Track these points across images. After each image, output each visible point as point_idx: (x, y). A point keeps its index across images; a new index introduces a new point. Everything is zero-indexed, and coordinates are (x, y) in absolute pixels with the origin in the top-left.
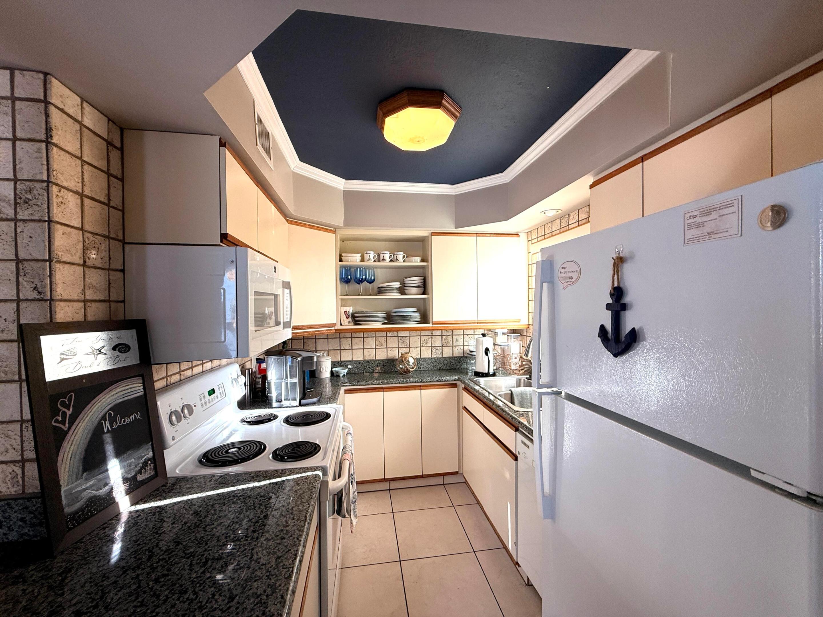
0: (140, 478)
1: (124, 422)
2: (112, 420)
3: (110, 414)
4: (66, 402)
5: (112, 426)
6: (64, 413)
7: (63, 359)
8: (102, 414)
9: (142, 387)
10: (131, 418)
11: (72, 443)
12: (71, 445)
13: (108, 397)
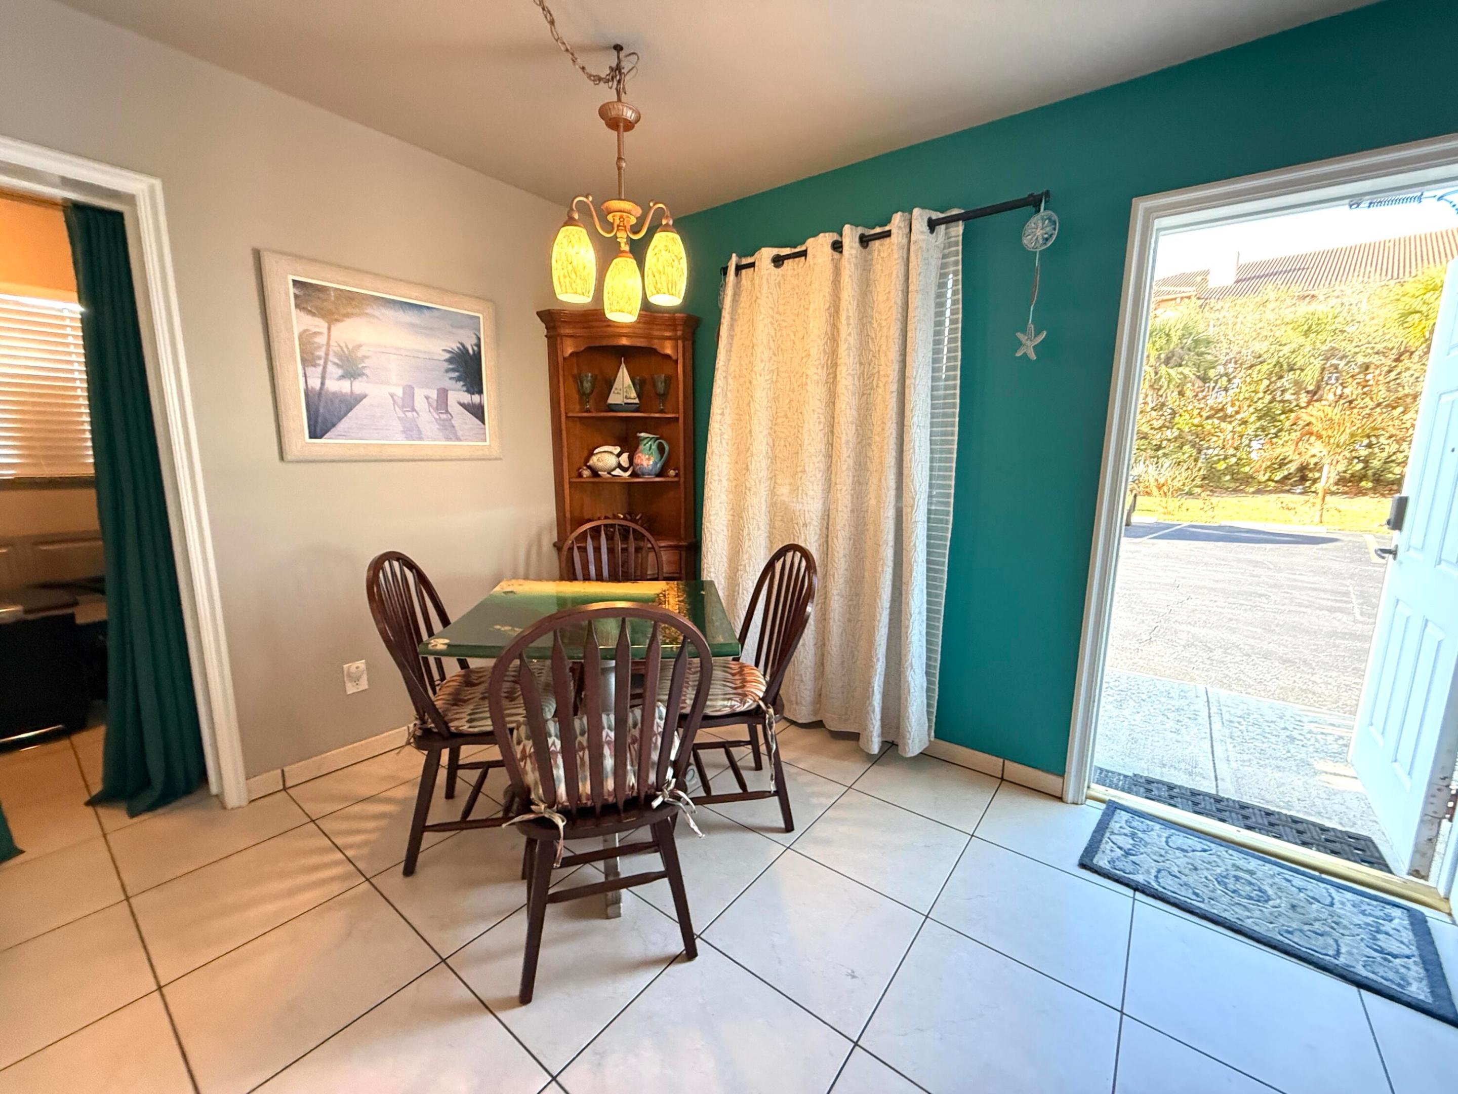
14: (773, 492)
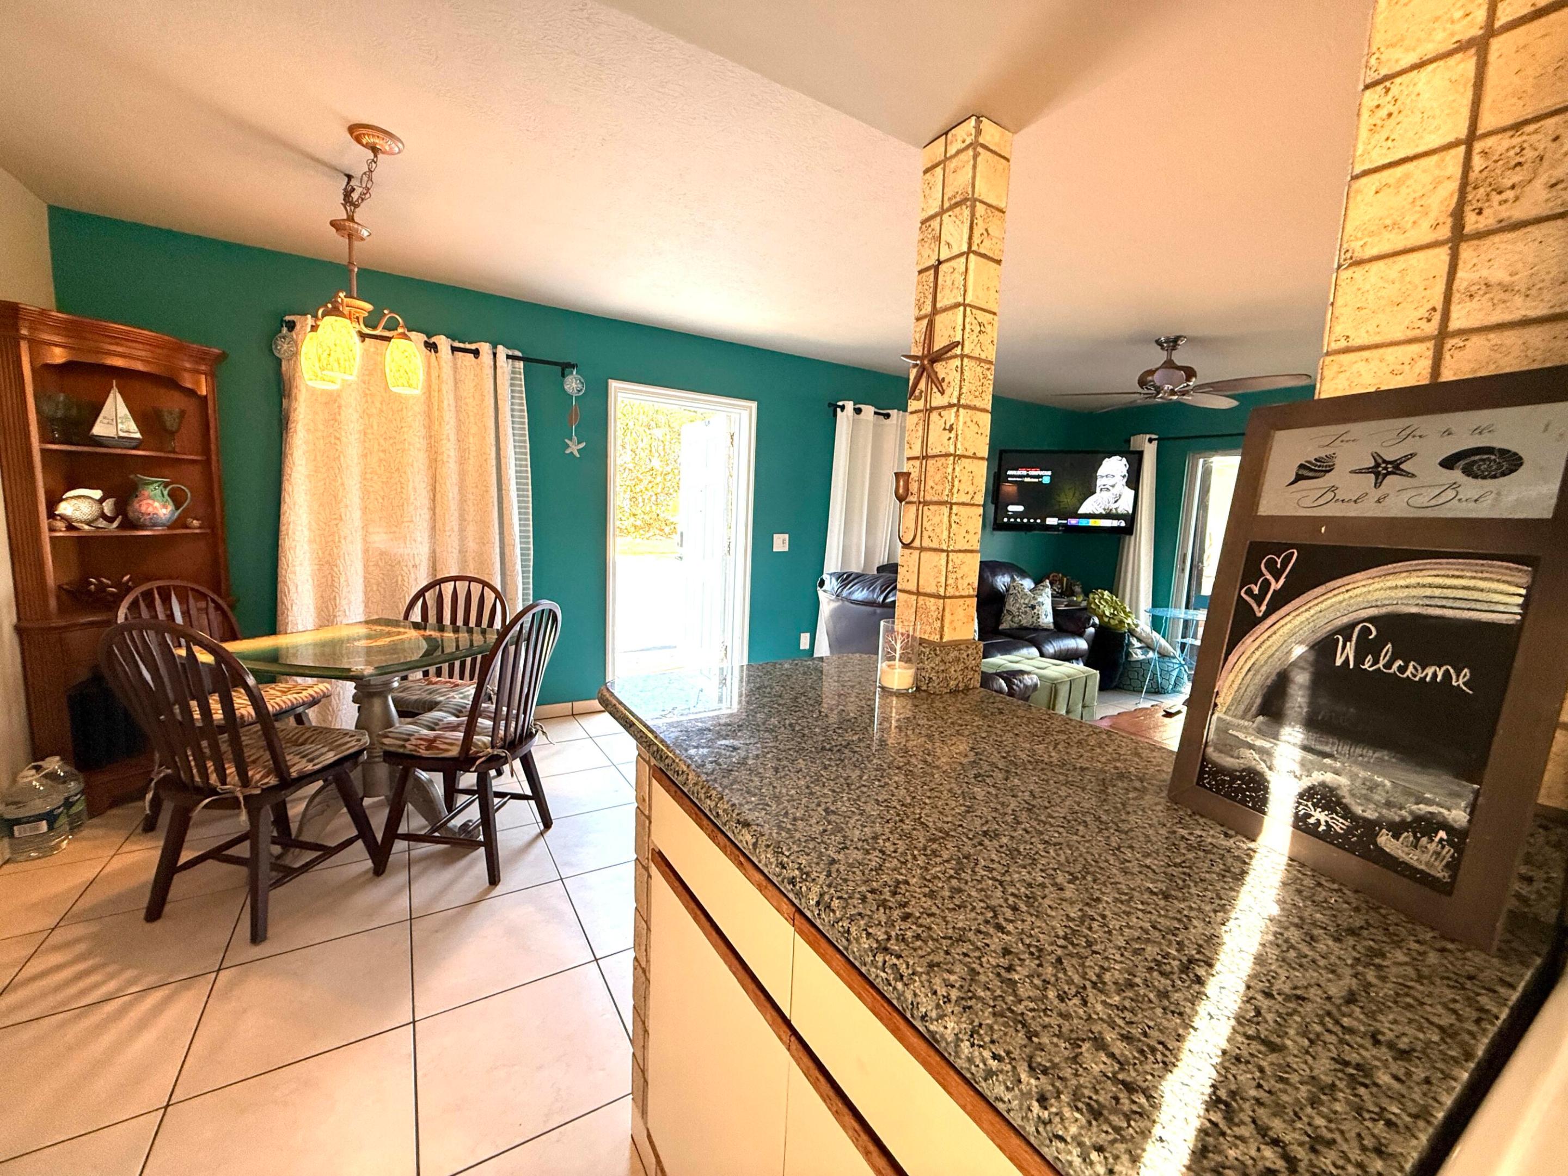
0: (1385, 840)
1: (1402, 669)
2: (1366, 647)
3: (1366, 631)
4: (1276, 562)
5: (1360, 659)
6: (1267, 584)
7: (1299, 478)
8: (1345, 620)
9: (1520, 600)
10: (1430, 671)
11: (1260, 646)
12: (1257, 649)
13: (1376, 586)
14: (365, 541)
